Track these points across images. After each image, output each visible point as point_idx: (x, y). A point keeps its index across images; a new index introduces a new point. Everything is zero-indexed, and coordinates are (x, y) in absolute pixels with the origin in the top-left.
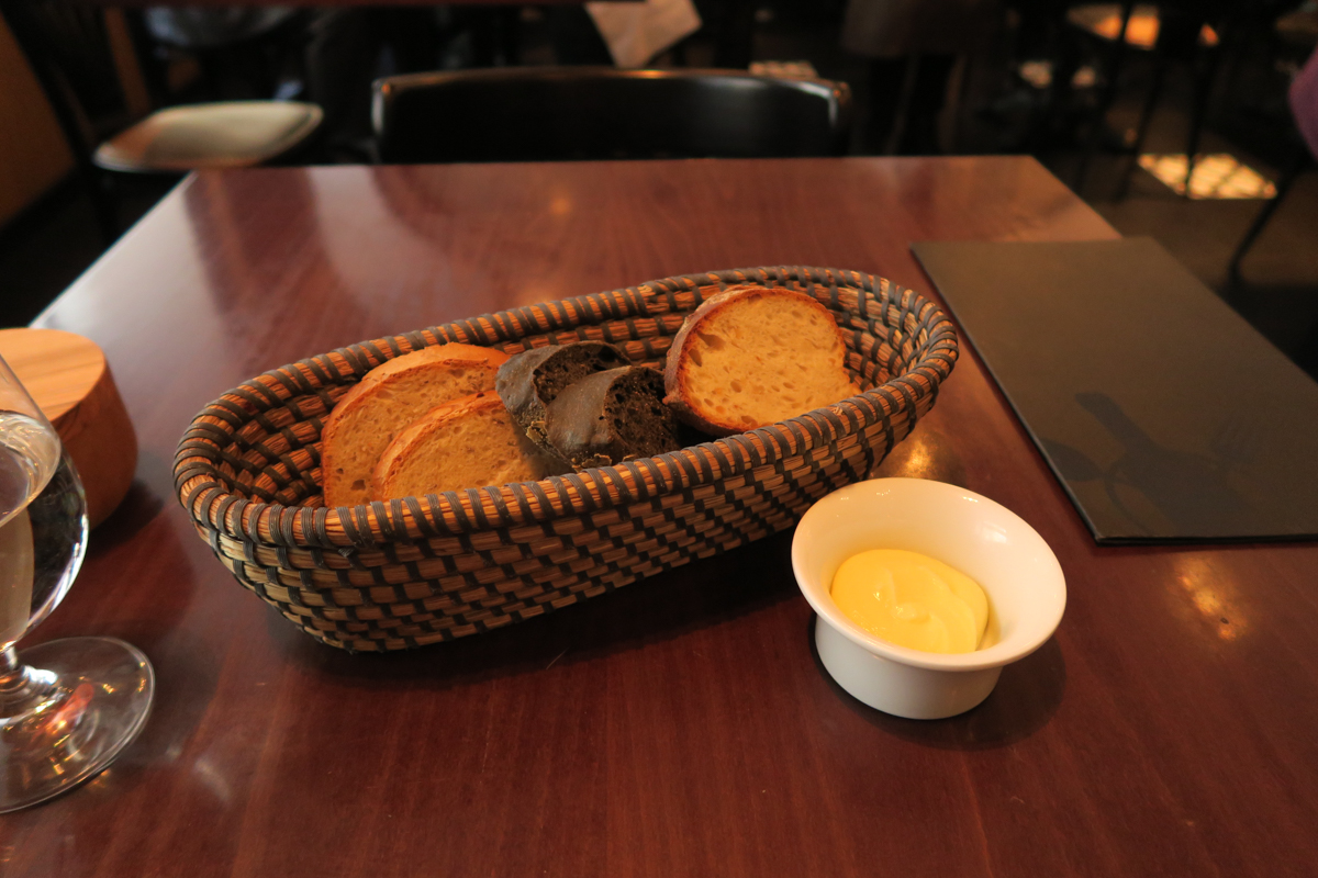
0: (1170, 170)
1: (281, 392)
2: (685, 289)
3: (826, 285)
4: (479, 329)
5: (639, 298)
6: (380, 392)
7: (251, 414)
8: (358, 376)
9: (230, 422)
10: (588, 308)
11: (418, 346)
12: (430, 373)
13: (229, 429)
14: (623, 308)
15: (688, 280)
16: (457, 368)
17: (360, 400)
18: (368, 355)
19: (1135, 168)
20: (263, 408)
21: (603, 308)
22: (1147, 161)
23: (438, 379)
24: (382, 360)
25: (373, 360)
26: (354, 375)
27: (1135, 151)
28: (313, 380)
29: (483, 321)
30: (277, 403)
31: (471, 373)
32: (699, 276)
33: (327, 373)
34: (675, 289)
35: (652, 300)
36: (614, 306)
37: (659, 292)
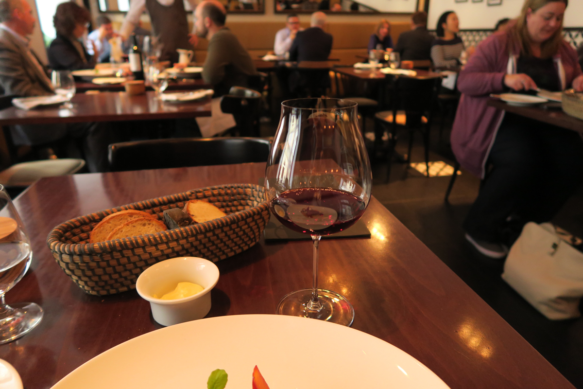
0: (421, 168)
1: (78, 224)
2: (200, 192)
3: (242, 188)
4: (138, 206)
5: (186, 195)
6: (108, 222)
7: (69, 229)
8: (101, 219)
9: (63, 231)
10: (171, 199)
11: (119, 210)
12: (123, 216)
13: (62, 233)
14: (181, 198)
15: (201, 190)
16: (131, 215)
17: (102, 224)
18: (104, 213)
19: (409, 168)
20: (72, 228)
21: (175, 198)
22: (413, 165)
23: (125, 218)
24: (108, 214)
25: (105, 215)
26: (99, 219)
27: (408, 162)
28: (87, 221)
29: (139, 203)
30: (76, 227)
31: (135, 216)
32: (204, 188)
33: (92, 219)
34: (197, 192)
35: (190, 195)
36: (179, 198)
37: (192, 193)
